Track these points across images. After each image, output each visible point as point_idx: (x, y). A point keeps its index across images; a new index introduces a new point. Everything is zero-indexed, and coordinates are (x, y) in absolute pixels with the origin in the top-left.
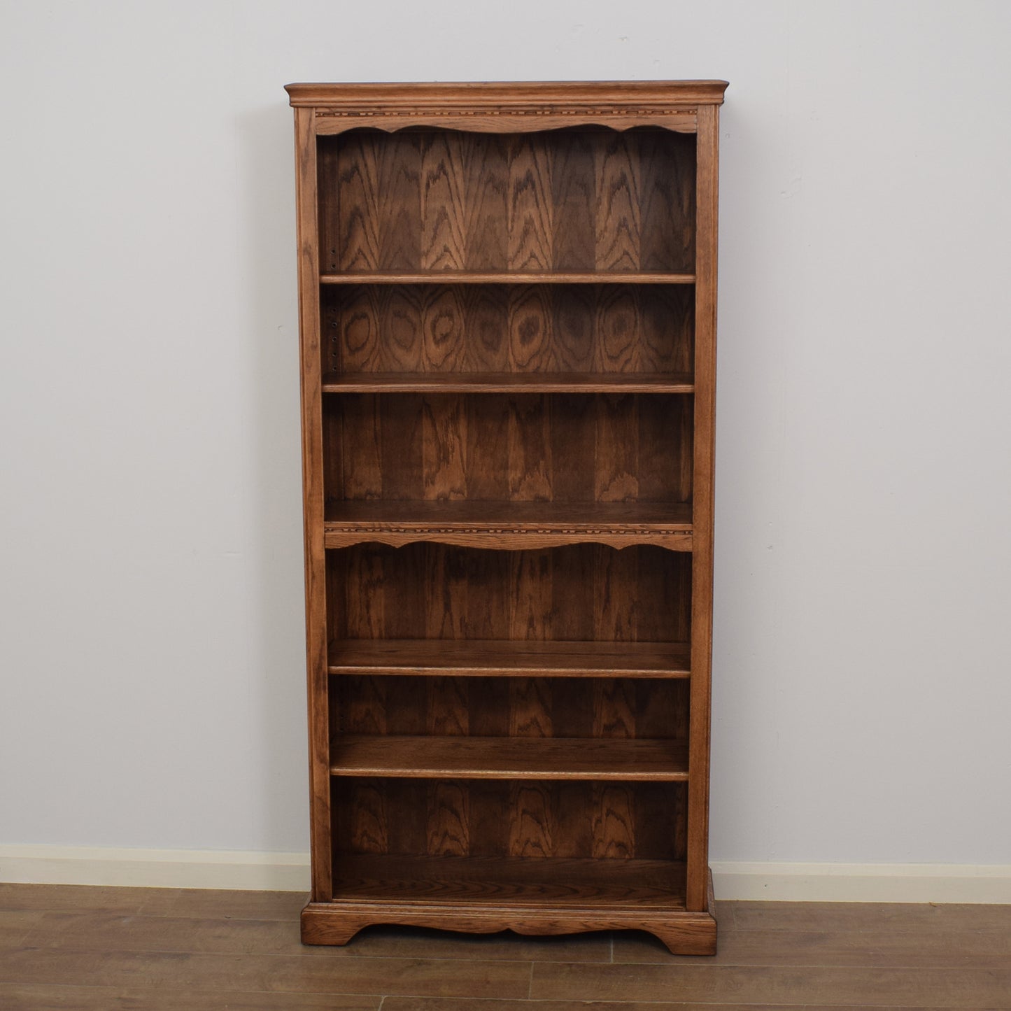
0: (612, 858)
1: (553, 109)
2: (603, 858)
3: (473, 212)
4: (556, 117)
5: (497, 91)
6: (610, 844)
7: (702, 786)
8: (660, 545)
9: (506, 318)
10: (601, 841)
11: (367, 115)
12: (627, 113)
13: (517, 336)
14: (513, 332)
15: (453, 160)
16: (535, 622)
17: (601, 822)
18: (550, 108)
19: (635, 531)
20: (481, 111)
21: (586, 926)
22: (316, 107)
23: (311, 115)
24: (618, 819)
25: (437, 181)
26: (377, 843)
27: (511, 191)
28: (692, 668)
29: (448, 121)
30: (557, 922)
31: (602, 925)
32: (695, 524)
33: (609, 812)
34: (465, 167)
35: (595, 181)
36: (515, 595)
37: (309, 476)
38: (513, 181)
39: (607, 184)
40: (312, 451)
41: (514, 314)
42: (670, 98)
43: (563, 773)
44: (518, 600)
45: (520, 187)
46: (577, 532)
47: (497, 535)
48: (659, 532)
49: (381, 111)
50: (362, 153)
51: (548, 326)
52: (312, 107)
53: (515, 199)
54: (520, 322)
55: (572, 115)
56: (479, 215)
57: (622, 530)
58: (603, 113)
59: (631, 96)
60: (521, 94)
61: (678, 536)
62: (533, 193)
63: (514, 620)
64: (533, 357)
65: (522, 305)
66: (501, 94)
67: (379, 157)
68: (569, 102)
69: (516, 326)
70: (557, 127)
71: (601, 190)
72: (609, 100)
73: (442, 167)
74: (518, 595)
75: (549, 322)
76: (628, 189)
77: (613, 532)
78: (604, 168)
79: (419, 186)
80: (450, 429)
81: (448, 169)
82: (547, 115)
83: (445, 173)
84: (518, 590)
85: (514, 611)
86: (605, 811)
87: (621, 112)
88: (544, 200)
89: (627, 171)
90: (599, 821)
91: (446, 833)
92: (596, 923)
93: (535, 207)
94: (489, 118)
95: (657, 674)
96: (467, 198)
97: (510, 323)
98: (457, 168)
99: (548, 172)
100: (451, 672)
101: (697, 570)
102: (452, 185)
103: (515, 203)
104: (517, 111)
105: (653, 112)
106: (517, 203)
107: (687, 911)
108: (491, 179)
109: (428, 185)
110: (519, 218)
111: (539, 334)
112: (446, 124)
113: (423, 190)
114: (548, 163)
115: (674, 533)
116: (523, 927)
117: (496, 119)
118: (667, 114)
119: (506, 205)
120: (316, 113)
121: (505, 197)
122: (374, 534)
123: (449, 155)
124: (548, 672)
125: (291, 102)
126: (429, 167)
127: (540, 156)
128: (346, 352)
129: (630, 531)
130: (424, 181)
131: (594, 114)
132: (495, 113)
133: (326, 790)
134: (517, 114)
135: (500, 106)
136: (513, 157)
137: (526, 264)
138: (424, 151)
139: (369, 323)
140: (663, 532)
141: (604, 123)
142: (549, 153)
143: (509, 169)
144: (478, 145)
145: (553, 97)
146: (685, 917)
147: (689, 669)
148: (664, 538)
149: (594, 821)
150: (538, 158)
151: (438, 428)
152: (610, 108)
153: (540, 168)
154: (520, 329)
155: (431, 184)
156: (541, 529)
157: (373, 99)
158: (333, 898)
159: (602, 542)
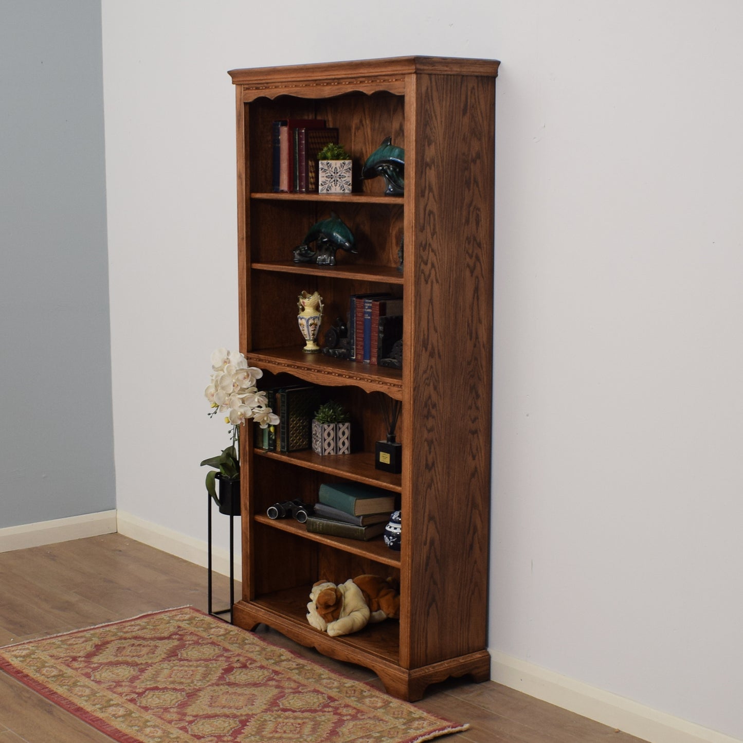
1: (339, 81)
5: (312, 70)
11: (263, 89)
12: (372, 81)
15: (366, 117)
18: (337, 81)
19: (375, 381)
20: (308, 83)
22: (244, 84)
23: (241, 90)
25: (359, 131)
28: (403, 485)
30: (335, 649)
32: (404, 381)
34: (371, 121)
37: (241, 322)
38: (393, 130)
40: (242, 307)
45: (397, 135)
46: (350, 377)
47: (314, 373)
48: (386, 383)
49: (267, 86)
54: (396, 231)
55: (347, 85)
58: (360, 82)
60: (322, 71)
61: (395, 389)
65: (396, 218)
66: (313, 72)
68: (344, 76)
69: (394, 233)
70: (340, 94)
72: (361, 73)
73: (361, 121)
77: (365, 380)
79: (351, 135)
81: (364, 122)
82: (336, 85)
83: (363, 126)
87: (369, 81)
92: (352, 657)
94: (312, 88)
95: (391, 488)
96: (372, 143)
97: (391, 231)
98: (368, 122)
101: (404, 415)
102: (366, 133)
104: (323, 83)
105: (384, 81)
107: (399, 665)
108: (383, 129)
109: (355, 133)
113: (353, 138)
116: (320, 648)
118: (390, 82)
120: (244, 88)
122: (265, 364)
123: (364, 113)
125: (232, 81)
126: (355, 122)
129: (373, 380)
130: (353, 131)
131: (357, 83)
132: (314, 85)
134: (323, 86)
135: (316, 80)
136: (394, 114)
138: (354, 110)
140: (388, 384)
141: (361, 90)
143: (392, 122)
145: (335, 73)
146: (395, 669)
148: (388, 388)
152: (363, 79)
154: (396, 235)
157: (262, 78)
158: (251, 601)
159: (360, 386)
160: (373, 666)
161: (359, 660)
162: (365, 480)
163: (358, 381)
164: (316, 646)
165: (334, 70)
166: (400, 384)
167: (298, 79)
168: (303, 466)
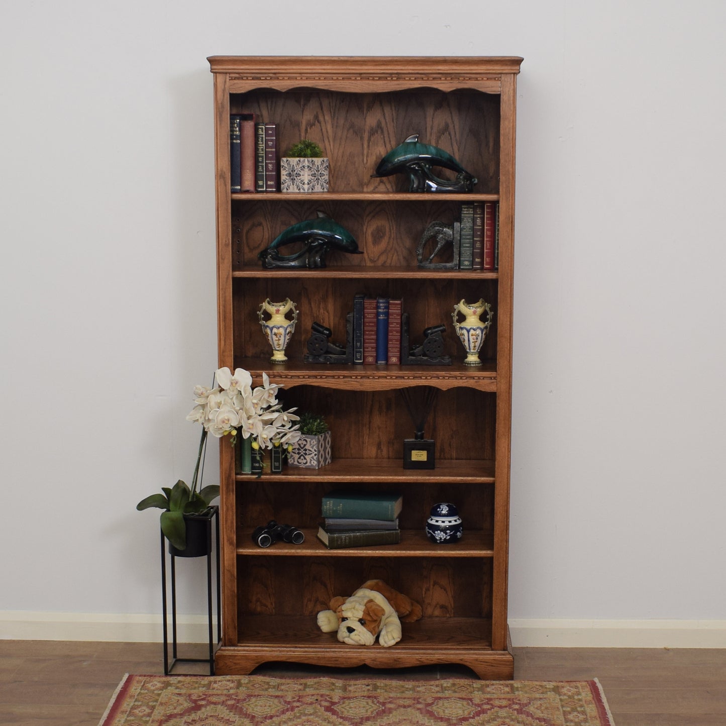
0: (437, 617)
1: (399, 76)
2: (431, 617)
3: (339, 149)
4: (401, 82)
5: (359, 63)
6: (436, 607)
7: (503, 561)
8: (474, 387)
9: (362, 226)
10: (429, 604)
11: (266, 79)
12: (451, 79)
13: (370, 239)
14: (367, 235)
15: (325, 112)
16: (382, 446)
17: (429, 590)
18: (397, 75)
19: (456, 377)
20: (347, 77)
21: (420, 661)
22: (230, 73)
23: (226, 79)
24: (441, 588)
25: (313, 127)
26: (267, 607)
27: (366, 135)
28: (496, 476)
29: (323, 84)
30: (400, 658)
31: (432, 661)
32: (499, 372)
33: (435, 583)
34: (333, 118)
35: (426, 128)
36: (367, 426)
37: (222, 338)
38: (367, 128)
39: (435, 130)
40: (225, 320)
41: (368, 223)
42: (482, 68)
43: (404, 552)
44: (370, 430)
45: (372, 132)
46: (415, 378)
47: (357, 379)
48: (473, 378)
49: (276, 76)
50: (259, 106)
51: (392, 231)
52: (226, 73)
53: (369, 140)
54: (372, 229)
55: (413, 80)
56: (343, 152)
57: (447, 376)
58: (434, 79)
59: (454, 67)
60: (376, 65)
61: (487, 381)
62: (382, 136)
63: (367, 444)
64: (382, 254)
65: (374, 216)
66: (361, 65)
67: (271, 109)
68: (411, 71)
69: (370, 231)
70: (401, 89)
71: (431, 134)
72: (439, 70)
73: (316, 117)
74: (370, 426)
75: (393, 229)
76: (449, 134)
77: (440, 378)
78: (433, 118)
79: (300, 131)
80: (321, 306)
81: (321, 118)
82: (395, 80)
83: (319, 122)
84: (370, 422)
85: (367, 438)
86: (432, 583)
87: (448, 79)
88: (390, 141)
89: (449, 121)
90: (427, 590)
91: (317, 600)
92: (427, 659)
93: (384, 146)
94: (353, 82)
95: (471, 480)
96: (334, 139)
97: (365, 230)
98: (327, 118)
99: (393, 121)
100: (323, 479)
101: (500, 405)
102: (324, 130)
103: (369, 143)
104: (373, 77)
105: (469, 79)
106: (371, 143)
107: (492, 650)
108: (352, 126)
109: (306, 130)
110: (372, 154)
111: (385, 238)
112: (322, 86)
113: (303, 134)
114: (392, 114)
115: (483, 379)
116: (375, 662)
117: (359, 82)
118: (479, 80)
119: (363, 145)
120: (230, 77)
121: (362, 138)
123: (322, 109)
124: (394, 479)
125: (211, 69)
126: (307, 117)
127: (387, 110)
128: (246, 250)
129: (452, 377)
130: (303, 127)
131: (428, 79)
132: (358, 78)
133: (233, 565)
134: (373, 80)
135: (361, 74)
136: (368, 110)
137: (377, 187)
138: (304, 105)
139: (263, 229)
140: (475, 378)
141: (434, 86)
142: (393, 108)
143: (365, 119)
144: (343, 102)
145: (399, 67)
146: (491, 654)
147: (493, 476)
148: (476, 382)
149: (424, 589)
150: (385, 111)
151: (313, 305)
152: (440, 76)
153: (387, 118)
154: (372, 233)
155: (309, 129)
156: (389, 376)
157: (270, 67)
158: (238, 643)
159: (432, 385)
160: (461, 660)
161: (438, 659)
162: (429, 479)
163: (429, 380)
164: (368, 662)
165: (398, 65)
166: (495, 376)
167: (335, 71)
168: (326, 481)
